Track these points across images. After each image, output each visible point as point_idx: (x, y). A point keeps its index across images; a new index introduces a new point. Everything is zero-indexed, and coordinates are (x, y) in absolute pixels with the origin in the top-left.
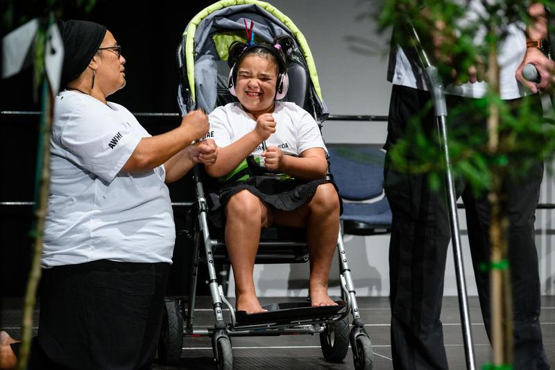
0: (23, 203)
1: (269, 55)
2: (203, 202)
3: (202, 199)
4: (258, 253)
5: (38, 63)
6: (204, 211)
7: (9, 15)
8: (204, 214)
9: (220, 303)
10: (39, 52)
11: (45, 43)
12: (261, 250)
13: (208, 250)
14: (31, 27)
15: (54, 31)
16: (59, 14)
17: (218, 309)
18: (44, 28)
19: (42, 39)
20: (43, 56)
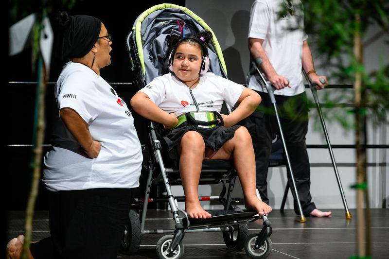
0: (26, 145)
1: (196, 44)
2: (157, 143)
3: (156, 141)
4: (201, 177)
5: (35, 45)
6: (158, 149)
7: (14, 12)
8: (158, 151)
9: (177, 211)
10: (36, 37)
11: (40, 31)
12: (203, 175)
13: (164, 175)
14: (30, 20)
15: (46, 22)
16: (50, 10)
17: (176, 215)
18: (39, 20)
19: (38, 28)
20: (39, 40)
